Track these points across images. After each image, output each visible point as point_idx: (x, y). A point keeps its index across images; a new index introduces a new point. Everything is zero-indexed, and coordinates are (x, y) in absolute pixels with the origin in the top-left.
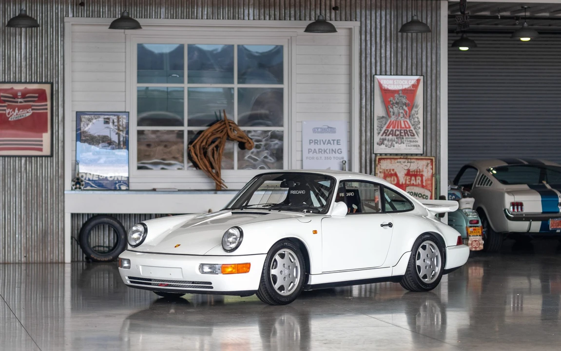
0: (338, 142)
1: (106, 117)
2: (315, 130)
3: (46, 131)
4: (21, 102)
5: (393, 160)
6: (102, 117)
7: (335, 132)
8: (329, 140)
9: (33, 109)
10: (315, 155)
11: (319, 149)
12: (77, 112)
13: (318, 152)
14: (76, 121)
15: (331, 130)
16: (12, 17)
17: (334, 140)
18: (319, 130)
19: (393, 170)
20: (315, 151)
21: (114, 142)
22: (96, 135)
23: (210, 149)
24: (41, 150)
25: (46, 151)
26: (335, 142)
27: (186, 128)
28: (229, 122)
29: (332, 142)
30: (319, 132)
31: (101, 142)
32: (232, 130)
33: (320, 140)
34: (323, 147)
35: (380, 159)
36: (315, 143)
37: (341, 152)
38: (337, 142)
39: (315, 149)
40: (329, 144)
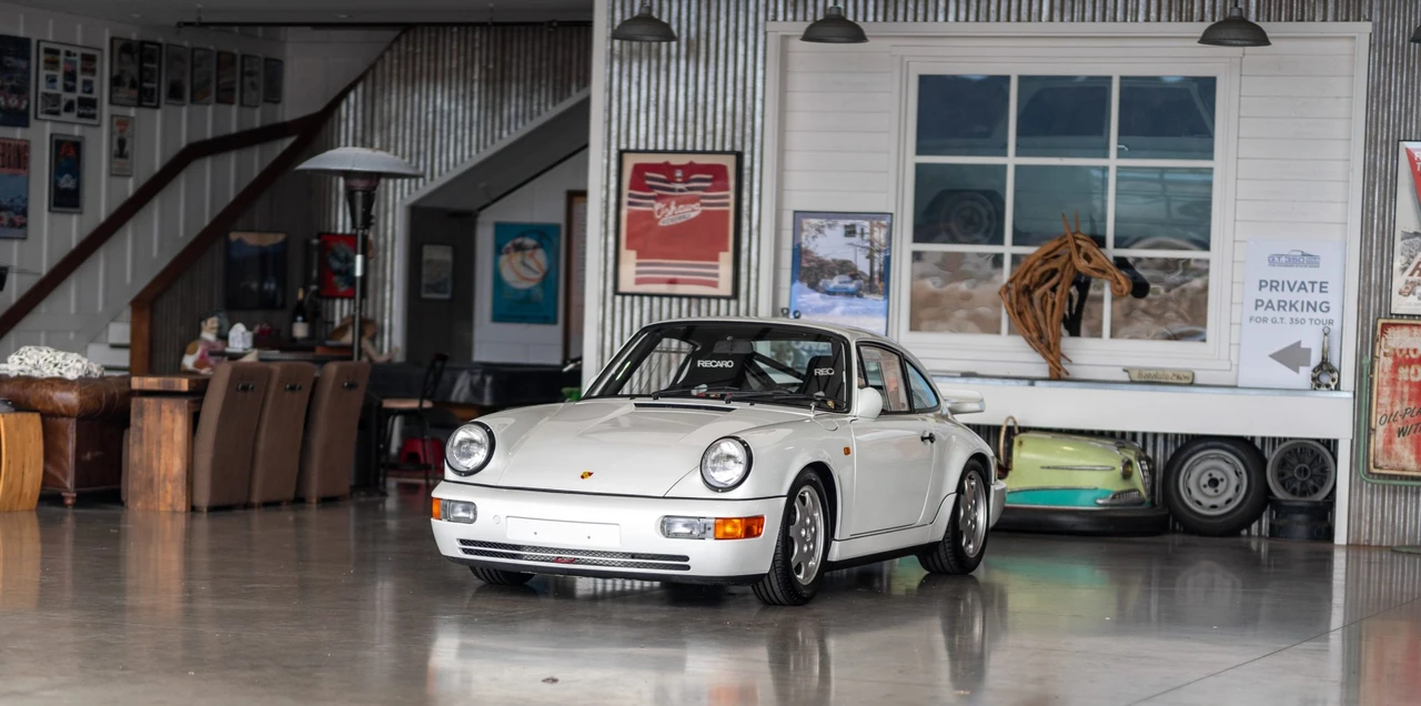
0: (1323, 287)
1: (849, 222)
2: (1273, 260)
3: (726, 250)
4: (681, 190)
5: (1415, 329)
6: (842, 222)
7: (1317, 265)
8: (1303, 283)
9: (702, 205)
10: (1270, 314)
11: (1279, 301)
12: (795, 212)
13: (1276, 307)
14: (794, 229)
15: (1310, 260)
16: (627, 17)
17: (1313, 283)
18: (1283, 259)
19: (1415, 351)
20: (1270, 305)
21: (863, 274)
22: (829, 258)
23: (1037, 294)
24: (714, 285)
25: (725, 288)
26: (1317, 286)
27: (1008, 249)
28: (1075, 238)
29: (1309, 287)
30: (1281, 265)
31: (837, 272)
32: (1081, 255)
33: (1283, 282)
34: (1287, 296)
35: (1385, 326)
36: (1272, 286)
37: (1328, 308)
38: (1321, 287)
39: (1270, 302)
40: (1302, 291)
